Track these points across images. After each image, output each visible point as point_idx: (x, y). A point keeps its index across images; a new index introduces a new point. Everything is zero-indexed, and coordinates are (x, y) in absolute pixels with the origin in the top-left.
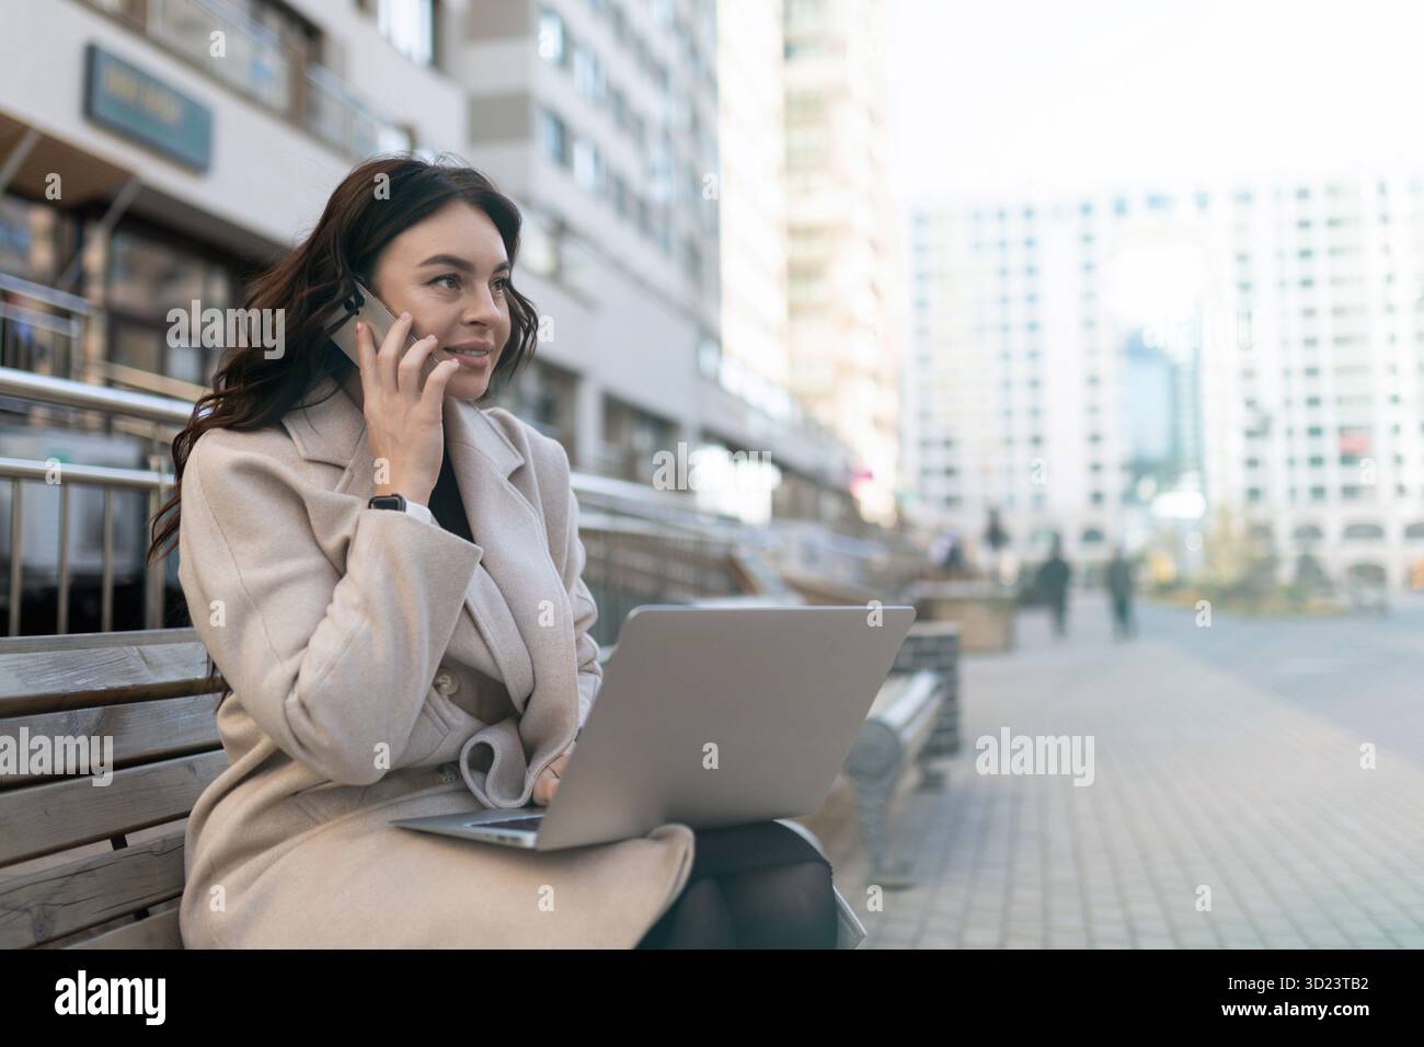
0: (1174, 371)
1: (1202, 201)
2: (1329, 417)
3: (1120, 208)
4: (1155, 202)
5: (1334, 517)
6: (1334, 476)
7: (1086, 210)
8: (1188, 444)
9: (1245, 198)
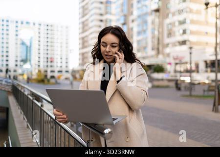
0: (27, 47)
1: (34, 24)
2: (49, 56)
3: (22, 23)
4: (27, 23)
5: (49, 70)
6: (49, 64)
7: (17, 22)
8: (29, 58)
9: (40, 25)
